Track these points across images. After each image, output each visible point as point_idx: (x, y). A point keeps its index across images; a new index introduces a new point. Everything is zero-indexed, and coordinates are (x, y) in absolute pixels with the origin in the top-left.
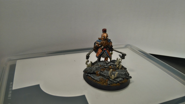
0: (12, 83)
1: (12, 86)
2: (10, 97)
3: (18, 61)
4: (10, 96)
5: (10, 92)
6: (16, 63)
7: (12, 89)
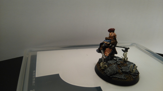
0: (35, 71)
1: (35, 74)
2: (34, 84)
3: (38, 52)
4: (34, 82)
5: (34, 79)
6: (37, 54)
7: (35, 76)
